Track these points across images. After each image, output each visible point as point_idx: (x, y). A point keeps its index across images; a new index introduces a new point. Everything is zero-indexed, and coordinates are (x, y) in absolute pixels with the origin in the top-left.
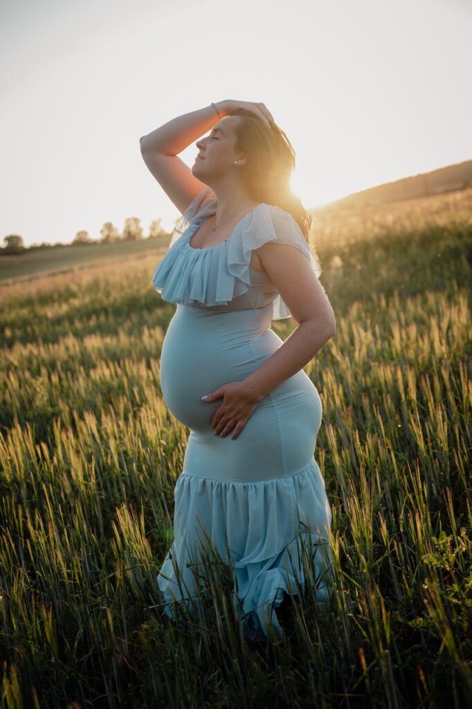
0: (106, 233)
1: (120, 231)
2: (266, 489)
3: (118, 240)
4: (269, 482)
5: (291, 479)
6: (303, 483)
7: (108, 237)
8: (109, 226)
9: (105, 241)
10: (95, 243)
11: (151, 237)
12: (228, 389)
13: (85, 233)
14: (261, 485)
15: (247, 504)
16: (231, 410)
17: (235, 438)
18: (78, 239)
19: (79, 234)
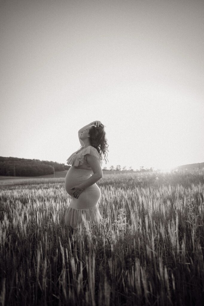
0: (111, 168)
1: (115, 168)
2: (82, 211)
3: (114, 170)
4: (83, 210)
5: (89, 210)
6: (92, 211)
7: (112, 169)
8: (112, 167)
9: (110, 170)
10: (108, 170)
11: (123, 171)
12: (76, 187)
13: (106, 168)
14: (82, 210)
15: (78, 214)
16: (76, 192)
17: (77, 198)
18: (104, 169)
19: (104, 168)
